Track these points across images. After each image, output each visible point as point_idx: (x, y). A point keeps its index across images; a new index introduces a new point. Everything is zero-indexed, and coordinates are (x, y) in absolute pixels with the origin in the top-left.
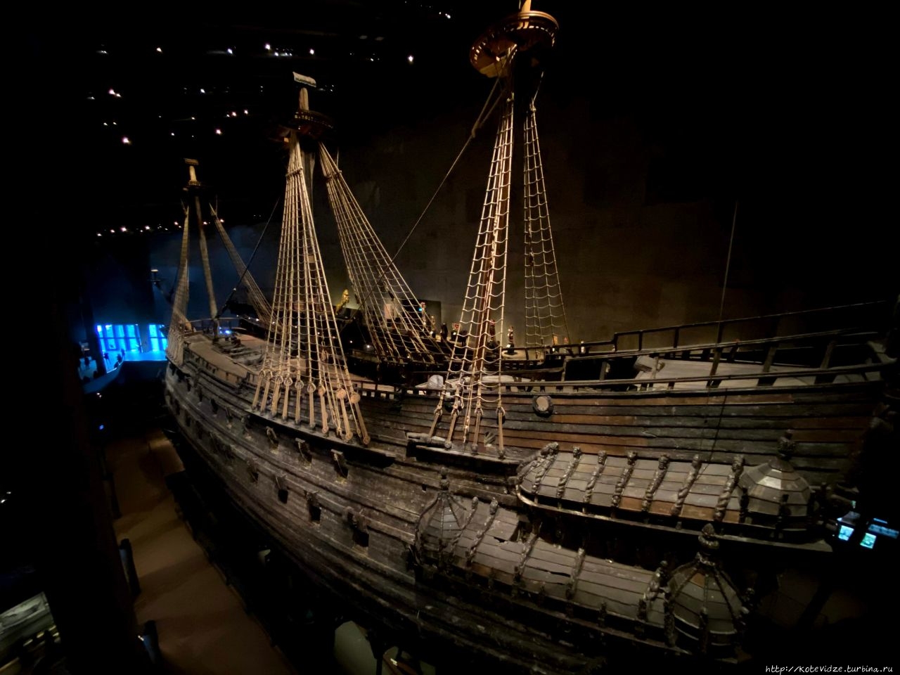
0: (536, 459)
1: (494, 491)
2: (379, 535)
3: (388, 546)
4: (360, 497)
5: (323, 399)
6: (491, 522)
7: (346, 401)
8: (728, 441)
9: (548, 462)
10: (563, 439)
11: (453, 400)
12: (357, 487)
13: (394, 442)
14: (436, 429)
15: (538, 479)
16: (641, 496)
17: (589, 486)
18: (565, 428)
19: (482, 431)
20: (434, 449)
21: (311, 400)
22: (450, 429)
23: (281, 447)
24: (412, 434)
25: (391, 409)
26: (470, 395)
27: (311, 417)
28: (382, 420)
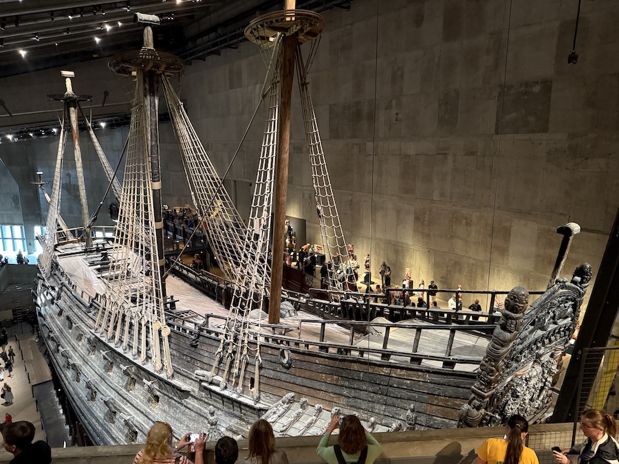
0: (277, 406)
7: (160, 332)
8: (392, 408)
9: (284, 410)
10: (297, 391)
12: (165, 414)
13: (190, 376)
14: (218, 369)
18: (299, 381)
19: (247, 376)
20: (213, 388)
21: (136, 328)
22: (227, 369)
23: (115, 369)
24: (199, 372)
25: (192, 346)
26: (240, 341)
27: (135, 344)
28: (184, 355)
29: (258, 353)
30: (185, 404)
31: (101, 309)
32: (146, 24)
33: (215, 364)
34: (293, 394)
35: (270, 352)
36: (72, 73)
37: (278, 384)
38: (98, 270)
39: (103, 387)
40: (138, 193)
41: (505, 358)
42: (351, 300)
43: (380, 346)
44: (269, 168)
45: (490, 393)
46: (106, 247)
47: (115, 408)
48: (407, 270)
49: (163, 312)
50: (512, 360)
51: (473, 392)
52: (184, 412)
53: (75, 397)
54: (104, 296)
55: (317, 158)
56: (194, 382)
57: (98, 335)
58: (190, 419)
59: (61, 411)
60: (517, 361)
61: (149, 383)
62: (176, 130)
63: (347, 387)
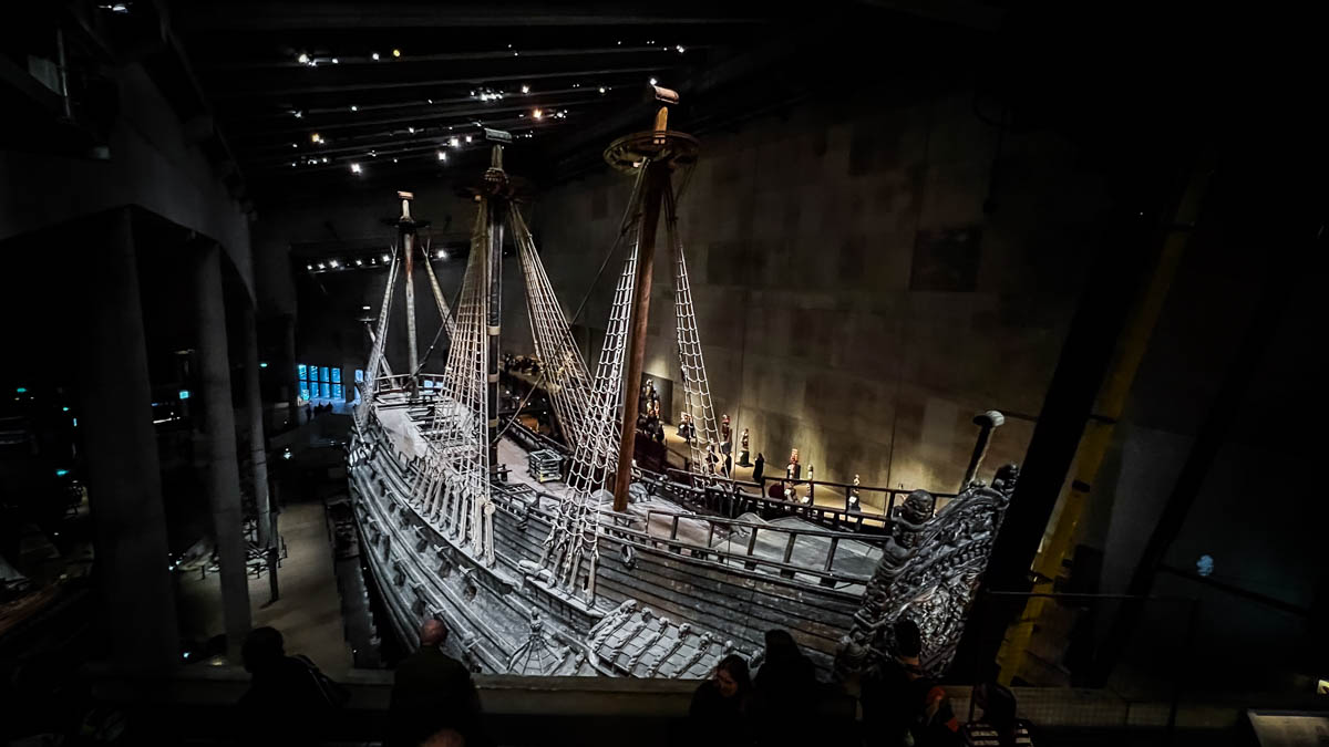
0: (614, 614)
4: (480, 624)
9: (621, 620)
10: (640, 597)
13: (515, 568)
17: (638, 654)
18: (642, 586)
19: (581, 574)
20: (540, 584)
21: (456, 501)
22: (556, 564)
23: (428, 549)
24: (525, 562)
25: (519, 529)
26: (575, 530)
27: (453, 520)
28: (510, 540)
29: (595, 547)
31: (418, 474)
32: (494, 142)
33: (544, 554)
34: (632, 602)
35: (609, 547)
36: (409, 195)
37: (617, 587)
38: (422, 426)
39: (413, 571)
40: (472, 338)
41: (900, 580)
42: (718, 486)
43: (743, 550)
44: (623, 317)
45: (877, 624)
46: (434, 400)
47: (425, 597)
48: (794, 452)
49: (489, 484)
50: (909, 583)
51: (856, 621)
52: (503, 612)
53: (382, 580)
54: (423, 460)
55: (684, 307)
56: (517, 575)
57: (412, 506)
58: (509, 620)
59: (366, 594)
60: (916, 584)
61: (466, 571)
62: (522, 266)
63: (700, 600)
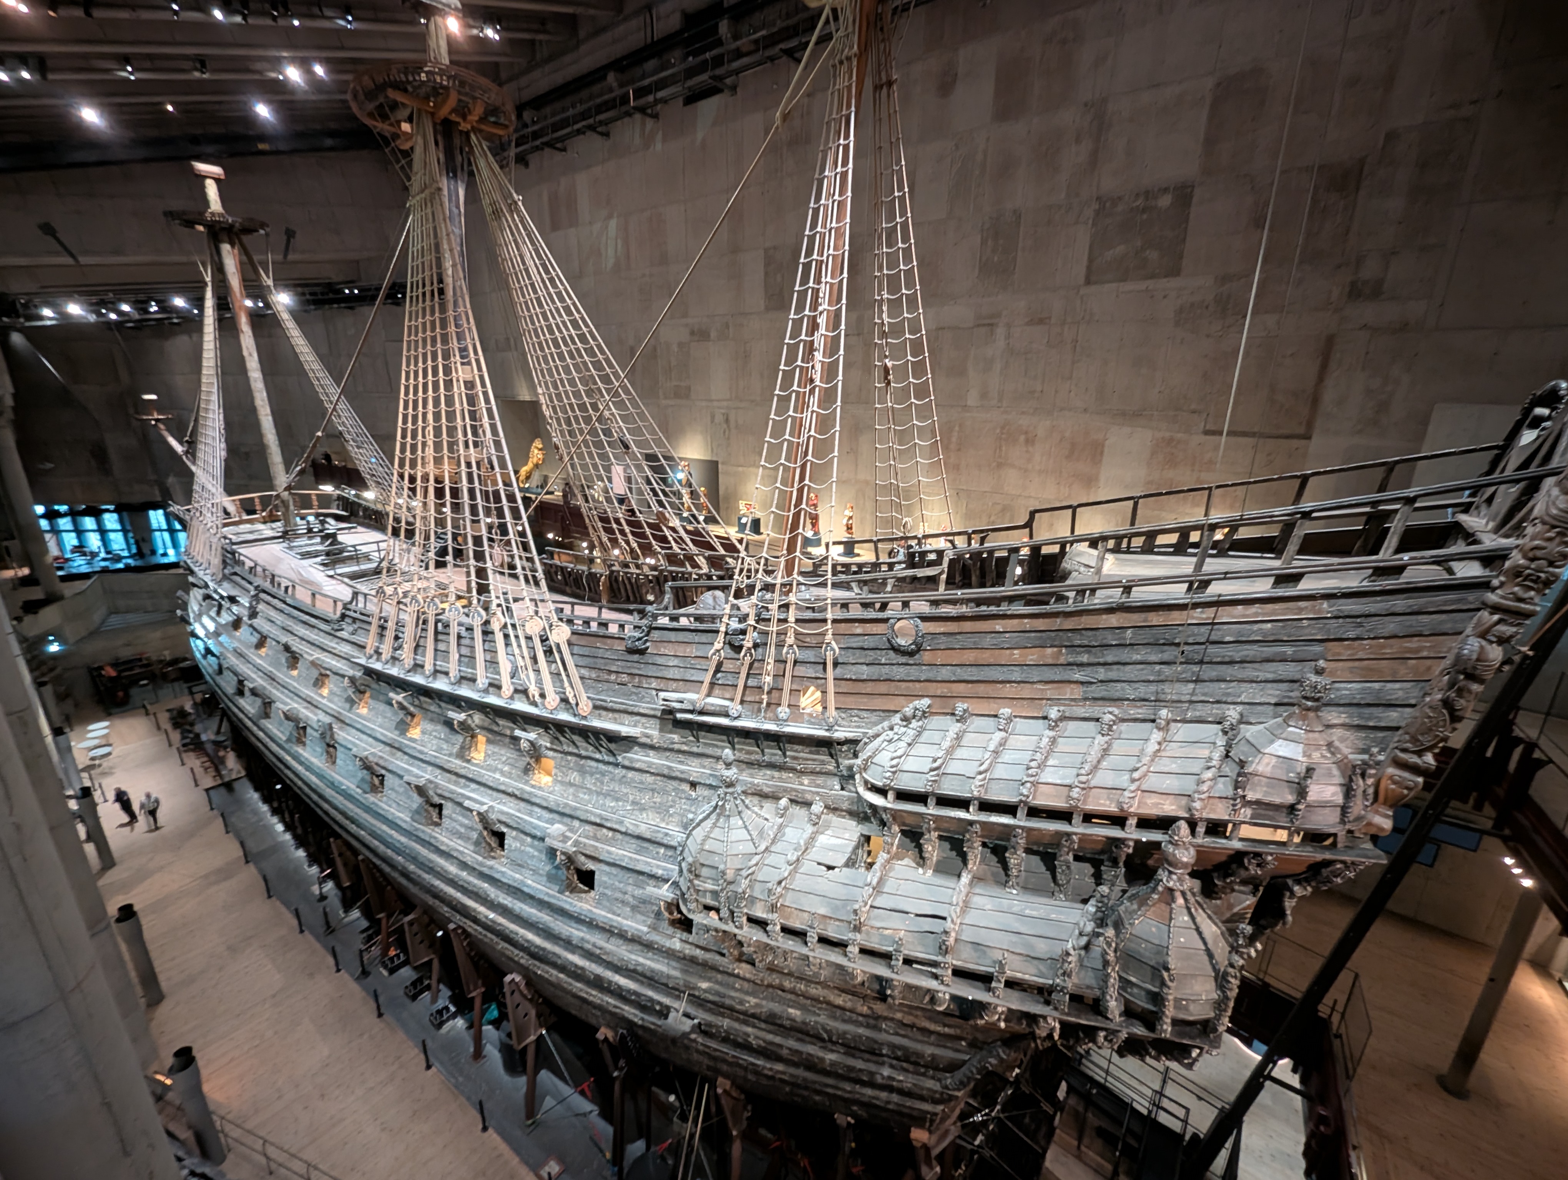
0: (891, 729)
1: (818, 786)
2: (614, 870)
3: (630, 889)
4: (576, 809)
5: (499, 637)
6: (812, 838)
7: (544, 640)
8: (1216, 685)
9: (912, 732)
10: (939, 693)
11: (743, 632)
12: (571, 790)
13: (636, 710)
14: (712, 684)
15: (894, 762)
16: (1067, 782)
17: (982, 768)
19: (796, 685)
20: (710, 719)
21: (478, 639)
22: (740, 681)
23: (425, 725)
24: (668, 694)
25: (631, 651)
26: (774, 620)
27: (481, 674)
28: (610, 672)
29: (829, 637)
30: (627, 763)
31: (375, 622)
33: (707, 678)
34: (926, 702)
35: (859, 630)
36: (216, 171)
37: (883, 688)
38: (323, 564)
39: (400, 763)
47: (440, 796)
51: (1495, 609)
52: (622, 780)
53: (329, 793)
54: (380, 592)
56: (644, 720)
57: (377, 667)
58: (641, 790)
59: (280, 827)
61: (532, 736)
63: (1081, 665)
